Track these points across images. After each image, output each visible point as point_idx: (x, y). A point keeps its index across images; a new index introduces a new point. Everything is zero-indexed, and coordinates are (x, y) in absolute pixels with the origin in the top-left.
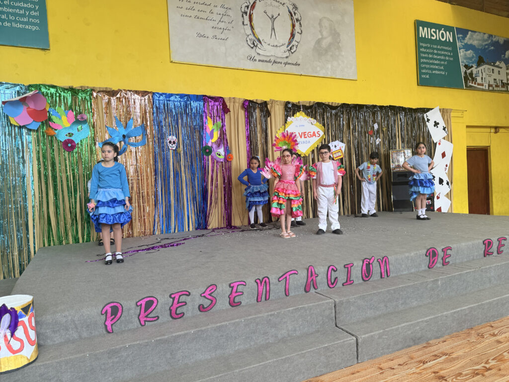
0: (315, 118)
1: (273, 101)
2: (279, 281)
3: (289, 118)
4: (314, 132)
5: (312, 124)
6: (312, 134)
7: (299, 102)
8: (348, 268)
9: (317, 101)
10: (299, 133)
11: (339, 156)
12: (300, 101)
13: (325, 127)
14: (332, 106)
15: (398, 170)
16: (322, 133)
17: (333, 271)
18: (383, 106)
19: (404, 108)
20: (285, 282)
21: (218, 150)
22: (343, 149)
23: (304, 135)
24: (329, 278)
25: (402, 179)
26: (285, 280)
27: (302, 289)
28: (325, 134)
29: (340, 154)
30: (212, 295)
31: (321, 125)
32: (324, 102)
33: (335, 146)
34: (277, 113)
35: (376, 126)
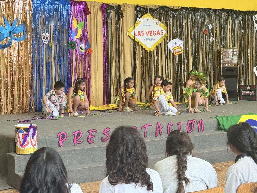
0: (160, 19)
1: (125, 5)
2: (141, 129)
3: (138, 18)
4: (158, 31)
5: (157, 24)
6: (156, 32)
7: (146, 5)
8: (179, 125)
9: (161, 5)
10: (146, 32)
11: (179, 52)
12: (148, 4)
13: (167, 27)
14: (173, 9)
15: (227, 65)
16: (165, 32)
17: (171, 126)
18: (217, 9)
19: (235, 10)
20: (144, 130)
21: (81, 45)
22: (182, 46)
23: (150, 33)
24: (168, 129)
25: (229, 73)
26: (144, 128)
27: (154, 135)
28: (167, 32)
29: (179, 50)
30: (108, 133)
31: (164, 25)
32: (167, 5)
33: (176, 44)
34: (129, 14)
35: (210, 27)
